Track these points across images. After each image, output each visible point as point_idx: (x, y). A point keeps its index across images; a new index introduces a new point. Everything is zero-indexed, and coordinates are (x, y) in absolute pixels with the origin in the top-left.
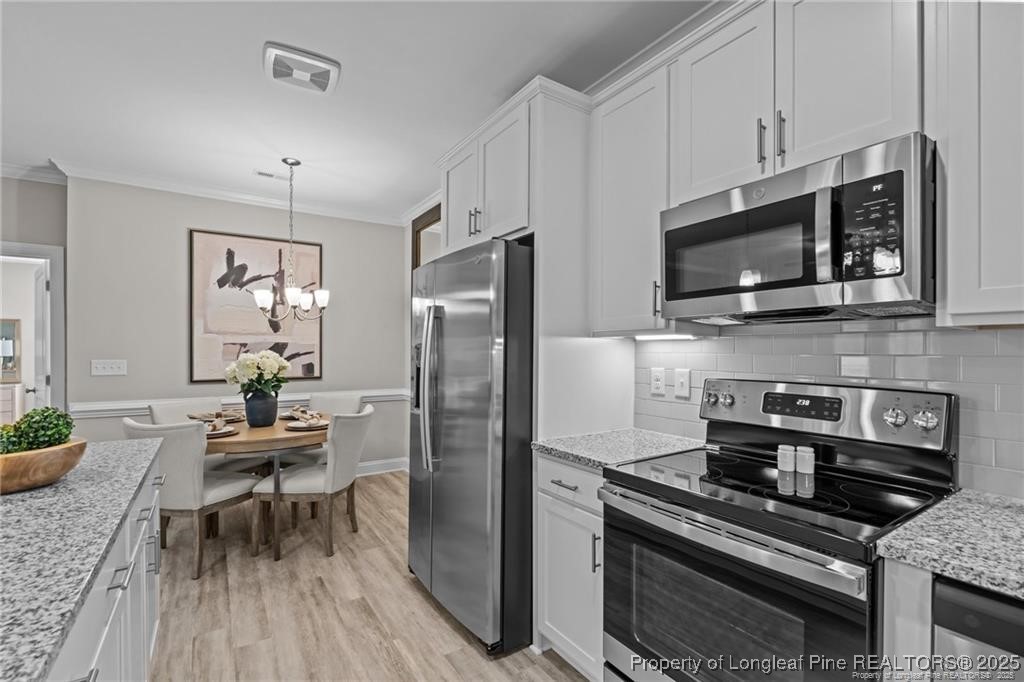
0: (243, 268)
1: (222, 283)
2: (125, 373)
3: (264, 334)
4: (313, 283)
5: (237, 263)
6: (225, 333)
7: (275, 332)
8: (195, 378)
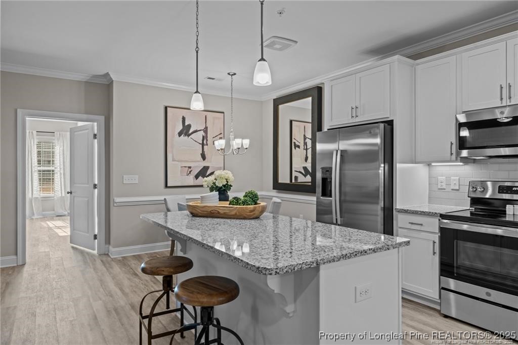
0: (189, 126)
1: (180, 134)
2: (137, 182)
3: (198, 161)
4: (221, 134)
5: (186, 124)
6: (181, 161)
7: (204, 160)
8: (169, 185)
